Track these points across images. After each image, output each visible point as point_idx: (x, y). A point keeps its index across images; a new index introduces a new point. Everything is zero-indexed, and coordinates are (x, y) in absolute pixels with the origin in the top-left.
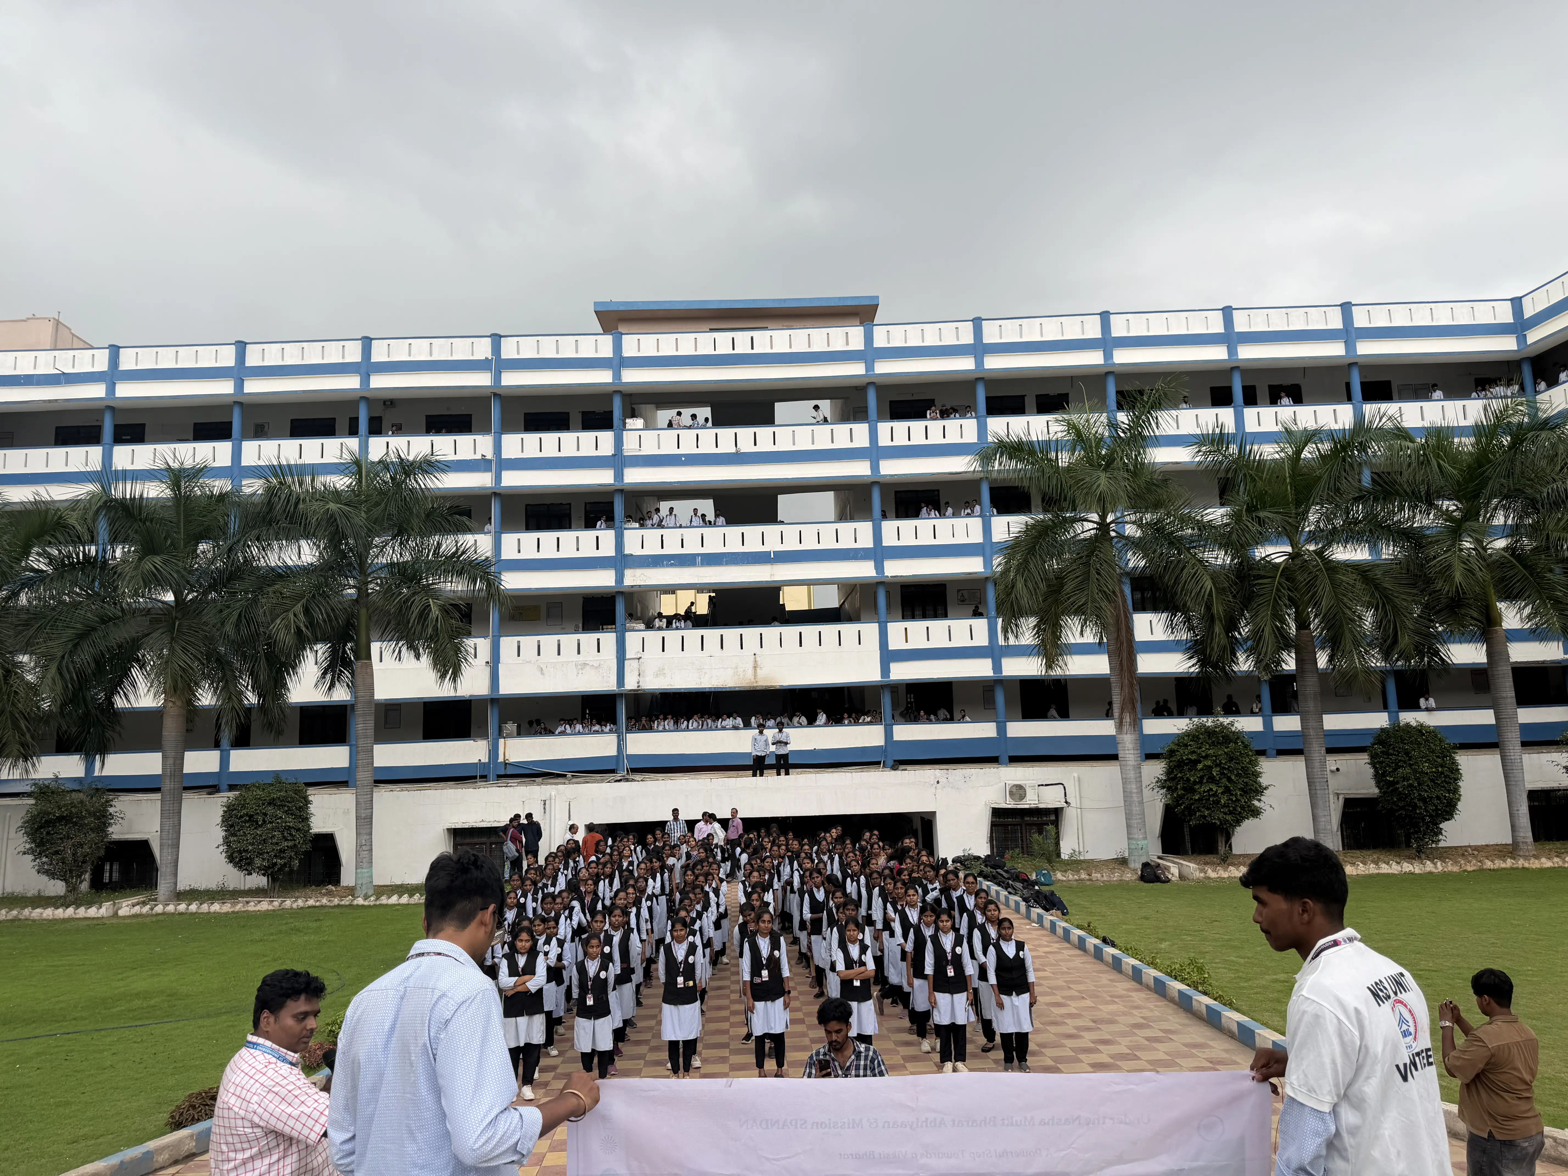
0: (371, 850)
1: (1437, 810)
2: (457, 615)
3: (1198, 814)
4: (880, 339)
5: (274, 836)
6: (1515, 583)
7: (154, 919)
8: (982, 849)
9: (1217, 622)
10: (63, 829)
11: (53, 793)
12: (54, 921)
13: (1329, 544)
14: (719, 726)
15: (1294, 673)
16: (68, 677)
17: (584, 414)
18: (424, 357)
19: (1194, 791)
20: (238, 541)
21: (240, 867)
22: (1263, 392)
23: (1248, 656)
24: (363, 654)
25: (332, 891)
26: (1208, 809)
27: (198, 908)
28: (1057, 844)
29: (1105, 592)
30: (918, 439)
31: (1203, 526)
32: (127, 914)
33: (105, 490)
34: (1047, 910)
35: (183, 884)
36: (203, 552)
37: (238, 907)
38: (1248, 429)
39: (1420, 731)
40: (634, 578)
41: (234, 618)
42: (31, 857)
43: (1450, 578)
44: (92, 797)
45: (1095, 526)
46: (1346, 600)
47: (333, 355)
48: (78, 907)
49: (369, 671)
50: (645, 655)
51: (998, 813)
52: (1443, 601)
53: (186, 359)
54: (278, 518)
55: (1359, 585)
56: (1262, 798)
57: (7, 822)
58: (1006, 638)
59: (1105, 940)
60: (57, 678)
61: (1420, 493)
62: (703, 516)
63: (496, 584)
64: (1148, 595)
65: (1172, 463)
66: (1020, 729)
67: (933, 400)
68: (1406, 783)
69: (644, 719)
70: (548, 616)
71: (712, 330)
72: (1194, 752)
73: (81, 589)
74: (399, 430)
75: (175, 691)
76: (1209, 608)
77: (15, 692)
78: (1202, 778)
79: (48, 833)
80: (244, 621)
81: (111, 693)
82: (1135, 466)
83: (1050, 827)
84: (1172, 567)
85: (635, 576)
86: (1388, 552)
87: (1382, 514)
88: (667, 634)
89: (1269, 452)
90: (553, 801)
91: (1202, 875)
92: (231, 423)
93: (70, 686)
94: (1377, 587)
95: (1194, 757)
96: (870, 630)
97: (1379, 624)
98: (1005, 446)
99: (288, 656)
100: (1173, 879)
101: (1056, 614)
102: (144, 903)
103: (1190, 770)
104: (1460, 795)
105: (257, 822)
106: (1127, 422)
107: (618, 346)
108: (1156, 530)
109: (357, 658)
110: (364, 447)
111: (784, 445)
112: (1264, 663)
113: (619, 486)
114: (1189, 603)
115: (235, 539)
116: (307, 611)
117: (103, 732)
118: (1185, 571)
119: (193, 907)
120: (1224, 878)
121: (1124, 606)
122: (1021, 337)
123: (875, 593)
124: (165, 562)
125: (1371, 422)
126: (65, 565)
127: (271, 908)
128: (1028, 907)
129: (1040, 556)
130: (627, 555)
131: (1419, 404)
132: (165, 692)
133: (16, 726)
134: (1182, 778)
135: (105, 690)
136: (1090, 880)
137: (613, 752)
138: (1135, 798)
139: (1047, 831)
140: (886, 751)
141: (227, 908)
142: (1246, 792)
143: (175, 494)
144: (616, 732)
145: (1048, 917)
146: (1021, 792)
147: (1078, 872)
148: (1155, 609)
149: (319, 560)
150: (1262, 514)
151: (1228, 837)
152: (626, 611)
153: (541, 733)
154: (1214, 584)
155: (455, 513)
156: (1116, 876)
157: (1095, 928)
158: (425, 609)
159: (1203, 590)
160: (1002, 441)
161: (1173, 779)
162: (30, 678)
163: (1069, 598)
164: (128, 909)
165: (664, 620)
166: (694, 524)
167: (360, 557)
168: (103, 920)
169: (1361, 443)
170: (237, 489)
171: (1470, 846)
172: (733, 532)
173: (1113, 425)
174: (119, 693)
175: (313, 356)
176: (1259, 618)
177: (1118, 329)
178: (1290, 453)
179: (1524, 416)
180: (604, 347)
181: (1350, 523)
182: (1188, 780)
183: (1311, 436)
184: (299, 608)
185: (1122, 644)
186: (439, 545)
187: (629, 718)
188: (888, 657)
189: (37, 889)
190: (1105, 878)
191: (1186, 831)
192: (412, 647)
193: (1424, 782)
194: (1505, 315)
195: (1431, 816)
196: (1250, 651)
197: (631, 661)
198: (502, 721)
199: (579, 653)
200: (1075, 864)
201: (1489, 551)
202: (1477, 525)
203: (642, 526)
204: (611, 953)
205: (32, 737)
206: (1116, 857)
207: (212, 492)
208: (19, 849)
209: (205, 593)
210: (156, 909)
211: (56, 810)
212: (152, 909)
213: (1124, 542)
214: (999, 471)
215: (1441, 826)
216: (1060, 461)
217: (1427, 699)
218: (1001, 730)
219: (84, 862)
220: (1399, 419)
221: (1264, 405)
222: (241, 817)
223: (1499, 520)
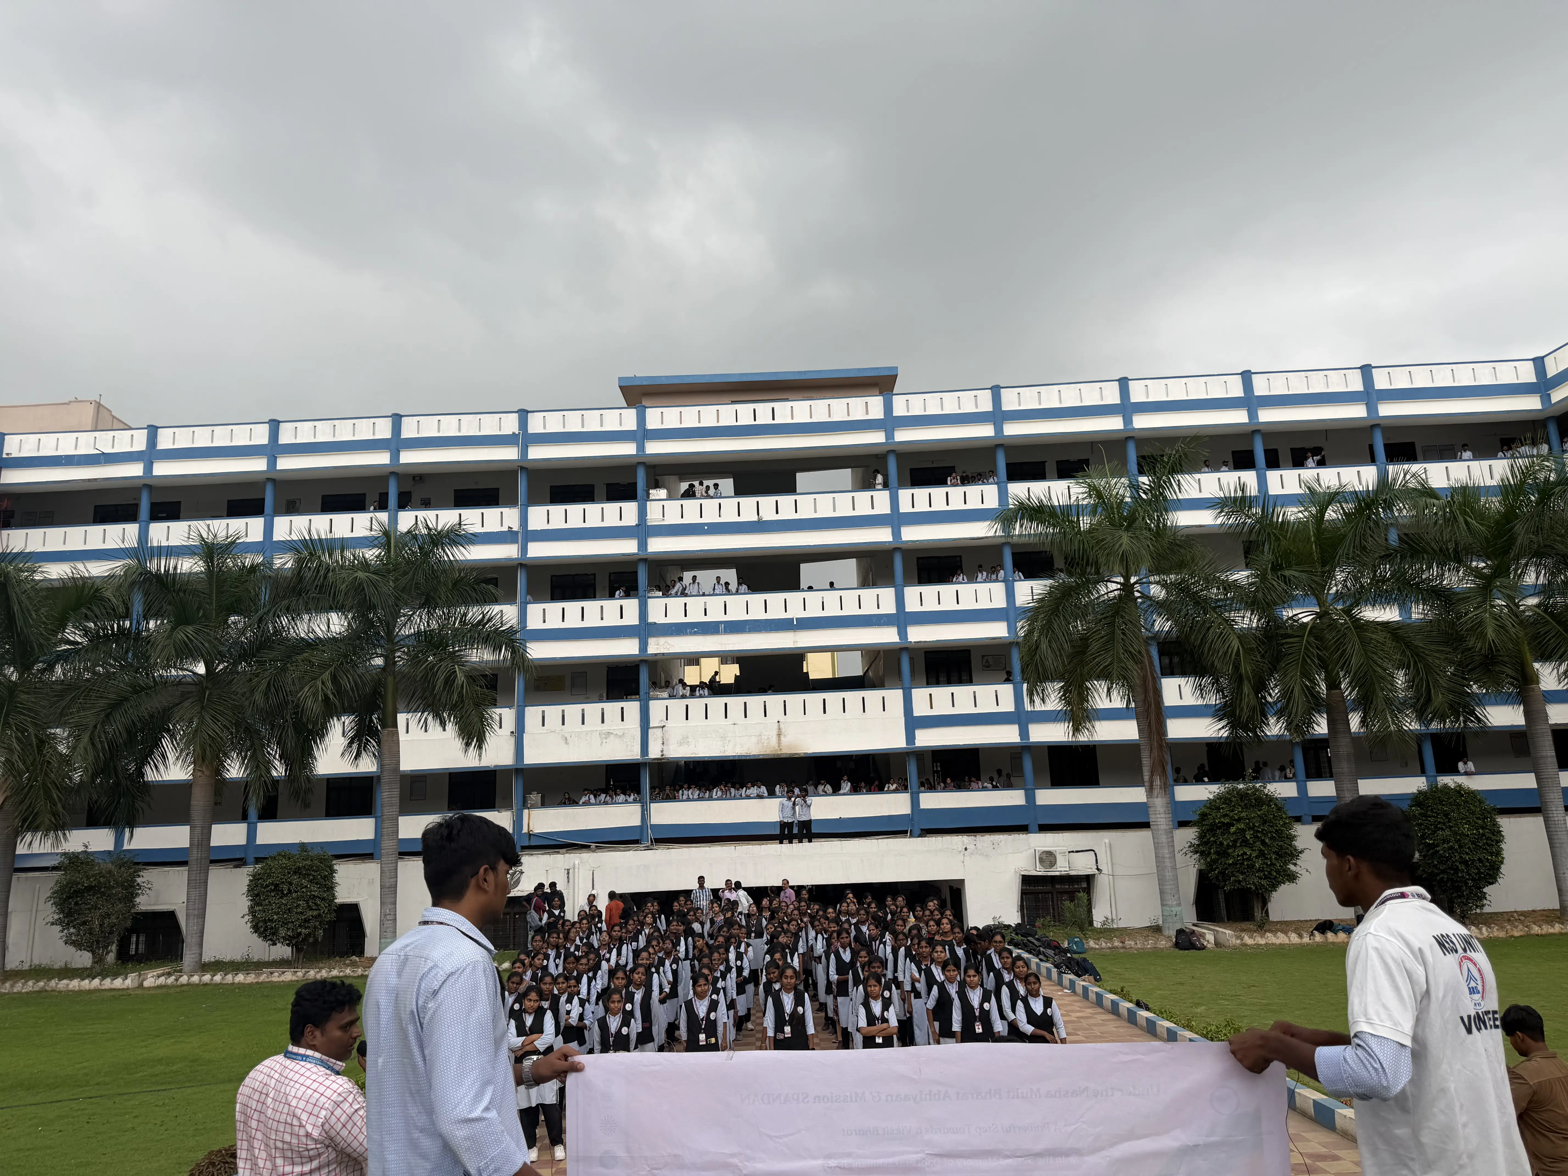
0: (395, 920)
1: (1479, 873)
2: (483, 682)
3: (1232, 879)
4: (900, 407)
5: (299, 906)
6: (1549, 640)
7: (178, 990)
8: (1012, 917)
9: (1246, 682)
10: (92, 900)
11: (82, 863)
12: (81, 992)
13: (1357, 603)
14: (743, 795)
15: (1327, 737)
16: (99, 746)
17: (609, 486)
18: (453, 433)
19: (1226, 854)
20: (269, 611)
21: (265, 937)
22: (1285, 455)
23: (1279, 718)
24: (390, 722)
25: (356, 962)
26: (1242, 873)
27: (223, 979)
28: (1090, 911)
29: (1130, 652)
30: (939, 505)
31: (1228, 586)
32: (152, 985)
33: (141, 564)
34: (1079, 976)
35: (208, 956)
36: (233, 623)
37: (263, 978)
38: (1272, 492)
39: (1459, 792)
40: (658, 646)
41: (263, 687)
42: (59, 928)
43: (1483, 635)
44: (120, 868)
45: (1119, 586)
46: (1375, 658)
47: (364, 431)
48: (103, 979)
49: (395, 738)
50: (669, 724)
51: (1027, 881)
52: (1477, 658)
53: (222, 438)
54: (308, 588)
55: (1389, 642)
56: (1298, 862)
57: (36, 893)
58: (1032, 701)
59: (1138, 1004)
60: (90, 747)
61: (1448, 550)
62: (727, 584)
63: (521, 651)
64: (1176, 660)
65: (1195, 526)
66: (1048, 797)
67: (954, 467)
68: (1446, 846)
69: (668, 788)
70: (573, 686)
71: (734, 402)
72: (1226, 815)
73: (115, 660)
74: (426, 504)
75: (203, 760)
76: (1237, 667)
77: (49, 762)
78: (1235, 841)
79: (76, 904)
80: (273, 689)
81: (142, 763)
82: (1158, 526)
83: (1082, 895)
84: (1198, 626)
85: (658, 644)
86: (1418, 612)
87: (1410, 571)
88: (690, 702)
89: (1293, 513)
90: (576, 870)
91: (1238, 942)
92: (264, 499)
93: (101, 755)
94: (1408, 645)
95: (1226, 820)
96: (895, 696)
97: (1411, 683)
98: (1025, 509)
99: (315, 724)
100: (1209, 946)
101: (1081, 675)
102: (169, 974)
103: (1223, 834)
104: (1503, 858)
105: (282, 891)
106: (1148, 483)
107: (641, 419)
108: (1181, 589)
109: (384, 726)
110: (394, 520)
111: (806, 511)
112: (1294, 723)
113: (642, 555)
114: (1216, 663)
115: (266, 610)
116: (334, 679)
117: (133, 802)
118: (1211, 631)
119: (218, 978)
120: (1261, 945)
121: (1150, 667)
122: (1040, 404)
123: (899, 660)
124: (197, 631)
125: (1394, 479)
126: (100, 637)
127: (294, 978)
128: (1060, 973)
129: (1064, 617)
130: (651, 624)
131: (1444, 465)
132: (194, 762)
133: (48, 796)
134: (1215, 842)
135: (135, 760)
136: (1123, 948)
137: (636, 821)
138: (1168, 863)
139: (1079, 899)
140: (912, 819)
141: (251, 978)
142: (1280, 856)
143: (208, 566)
144: (640, 801)
145: (1080, 983)
146: (1051, 859)
147: (1111, 939)
148: (1183, 673)
149: (347, 630)
150: (1287, 573)
151: (1265, 902)
152: (650, 680)
153: (565, 803)
154: (1241, 642)
155: (482, 582)
156: (1150, 943)
157: (1128, 993)
158: (450, 676)
159: (1230, 650)
160: (1022, 503)
161: (1206, 843)
162: (62, 749)
163: (1095, 658)
164: (153, 980)
165: (688, 688)
166: (717, 592)
167: (388, 625)
168: (129, 991)
169: (1385, 501)
170: (268, 564)
171: (1516, 912)
172: (757, 599)
173: (1135, 487)
174: (149, 763)
175: (345, 432)
176: (1288, 678)
177: (1137, 394)
178: (1314, 512)
179: (1551, 471)
180: (628, 420)
181: (1378, 581)
182: (1221, 844)
183: (1334, 497)
184: (326, 675)
185: (1149, 705)
186: (465, 615)
187: (652, 788)
188: (913, 723)
189: (64, 961)
190: (1139, 946)
191: (1221, 897)
192: (438, 715)
193: (1466, 844)
194: (1528, 375)
195: (1473, 880)
196: (1280, 714)
197: (655, 730)
198: (527, 791)
199: (603, 722)
200: (1107, 932)
201: (1522, 608)
202: (1507, 581)
203: (666, 595)
204: (632, 1010)
205: (64, 807)
206: (1149, 924)
207: (244, 564)
208: (47, 920)
209: (235, 664)
210: (181, 979)
211: (85, 879)
212: (177, 980)
213: (1149, 603)
214: (1020, 535)
215: (1485, 890)
216: (1081, 522)
217: (1465, 763)
218: (1030, 797)
219: (111, 933)
220: (1423, 476)
221: (1286, 468)
222: (267, 886)
223: (1530, 578)
